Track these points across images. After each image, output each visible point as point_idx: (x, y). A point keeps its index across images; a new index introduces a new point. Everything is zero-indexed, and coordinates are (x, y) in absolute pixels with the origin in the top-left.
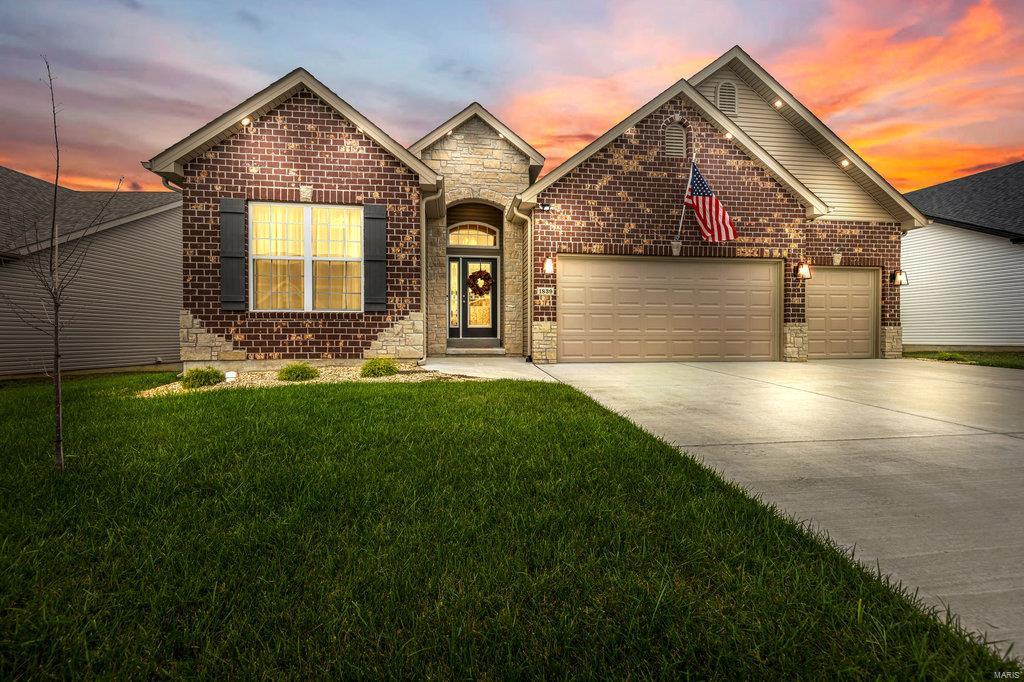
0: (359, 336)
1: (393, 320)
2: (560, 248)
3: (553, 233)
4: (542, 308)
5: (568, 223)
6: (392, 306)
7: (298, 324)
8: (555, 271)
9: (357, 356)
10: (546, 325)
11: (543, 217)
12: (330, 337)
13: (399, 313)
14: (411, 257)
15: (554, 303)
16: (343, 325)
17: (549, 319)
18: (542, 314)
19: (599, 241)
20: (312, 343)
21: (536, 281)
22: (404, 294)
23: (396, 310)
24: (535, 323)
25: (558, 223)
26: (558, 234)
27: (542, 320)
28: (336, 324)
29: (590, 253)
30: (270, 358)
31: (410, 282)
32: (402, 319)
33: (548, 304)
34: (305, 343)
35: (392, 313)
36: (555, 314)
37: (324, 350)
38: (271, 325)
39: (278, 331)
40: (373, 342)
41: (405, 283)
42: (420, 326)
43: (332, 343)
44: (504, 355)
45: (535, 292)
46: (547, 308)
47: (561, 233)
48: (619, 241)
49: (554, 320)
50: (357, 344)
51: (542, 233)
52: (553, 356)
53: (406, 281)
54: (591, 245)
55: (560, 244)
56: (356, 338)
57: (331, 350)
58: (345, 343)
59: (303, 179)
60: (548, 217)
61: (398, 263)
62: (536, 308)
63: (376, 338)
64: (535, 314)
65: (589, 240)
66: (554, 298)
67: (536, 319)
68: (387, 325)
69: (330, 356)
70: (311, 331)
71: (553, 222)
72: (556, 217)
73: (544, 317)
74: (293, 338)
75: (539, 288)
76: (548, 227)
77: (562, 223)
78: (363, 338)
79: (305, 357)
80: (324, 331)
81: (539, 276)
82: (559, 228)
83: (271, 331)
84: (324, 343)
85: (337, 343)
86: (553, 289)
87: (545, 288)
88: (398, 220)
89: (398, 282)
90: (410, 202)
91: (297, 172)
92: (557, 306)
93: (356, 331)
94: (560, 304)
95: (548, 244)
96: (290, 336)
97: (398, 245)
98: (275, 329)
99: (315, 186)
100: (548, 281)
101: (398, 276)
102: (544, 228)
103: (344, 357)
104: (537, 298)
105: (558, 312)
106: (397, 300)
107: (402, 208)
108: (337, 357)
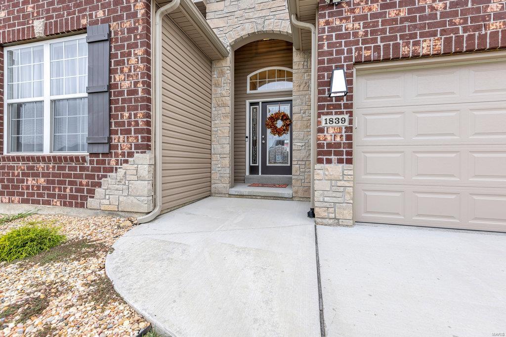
0: (84, 181)
1: (117, 164)
2: (360, 55)
3: (347, 35)
4: (329, 145)
5: (374, 16)
6: (116, 147)
7: (32, 168)
8: (350, 89)
9: (82, 205)
10: (335, 169)
11: (331, 15)
12: (60, 182)
13: (123, 155)
14: (136, 83)
15: (349, 138)
16: (71, 169)
17: (340, 161)
18: (329, 153)
19: (434, 34)
20: (44, 188)
21: (320, 107)
22: (128, 132)
23: (120, 151)
24: (318, 166)
25: (356, 19)
26: (355, 34)
27: (329, 161)
28: (63, 168)
29: (416, 57)
30: (13, 202)
31: (135, 115)
32: (126, 162)
33: (338, 139)
34: (38, 187)
35: (116, 155)
36: (349, 153)
37: (53, 196)
38: (12, 168)
39: (18, 175)
40: (97, 190)
41: (130, 117)
42: (144, 171)
43: (60, 189)
44: (291, 199)
45: (319, 123)
46: (338, 145)
47: (361, 33)
48: (478, 28)
49: (349, 161)
50: (82, 191)
51: (329, 38)
52: (347, 214)
53: (130, 115)
54: (417, 44)
55: (359, 50)
56: (81, 184)
57: (60, 197)
58: (71, 190)
59: (38, 13)
60: (341, 13)
61: (121, 93)
62: (320, 146)
63: (99, 185)
64: (319, 153)
65: (413, 36)
66: (349, 129)
67: (320, 161)
68: (111, 170)
69: (58, 203)
70: (44, 175)
71: (347, 18)
72: (352, 11)
73: (333, 157)
74: (29, 183)
75: (323, 118)
76: (339, 28)
77: (364, 17)
78: (87, 185)
79: (38, 202)
80: (54, 175)
81: (324, 99)
82: (359, 26)
83: (13, 174)
84: (54, 189)
85: (65, 189)
86: (347, 117)
87: (334, 117)
88: (123, 40)
89: (122, 116)
90: (135, 15)
91: (33, 8)
92: (355, 141)
93: (81, 176)
94: (358, 138)
95: (341, 52)
96: (27, 180)
97: (122, 71)
98: (16, 172)
99: (48, 18)
100: (339, 106)
101: (123, 109)
102: (332, 30)
103: (71, 205)
104: (321, 130)
105: (355, 149)
106: (121, 140)
107: (127, 24)
108: (65, 205)
